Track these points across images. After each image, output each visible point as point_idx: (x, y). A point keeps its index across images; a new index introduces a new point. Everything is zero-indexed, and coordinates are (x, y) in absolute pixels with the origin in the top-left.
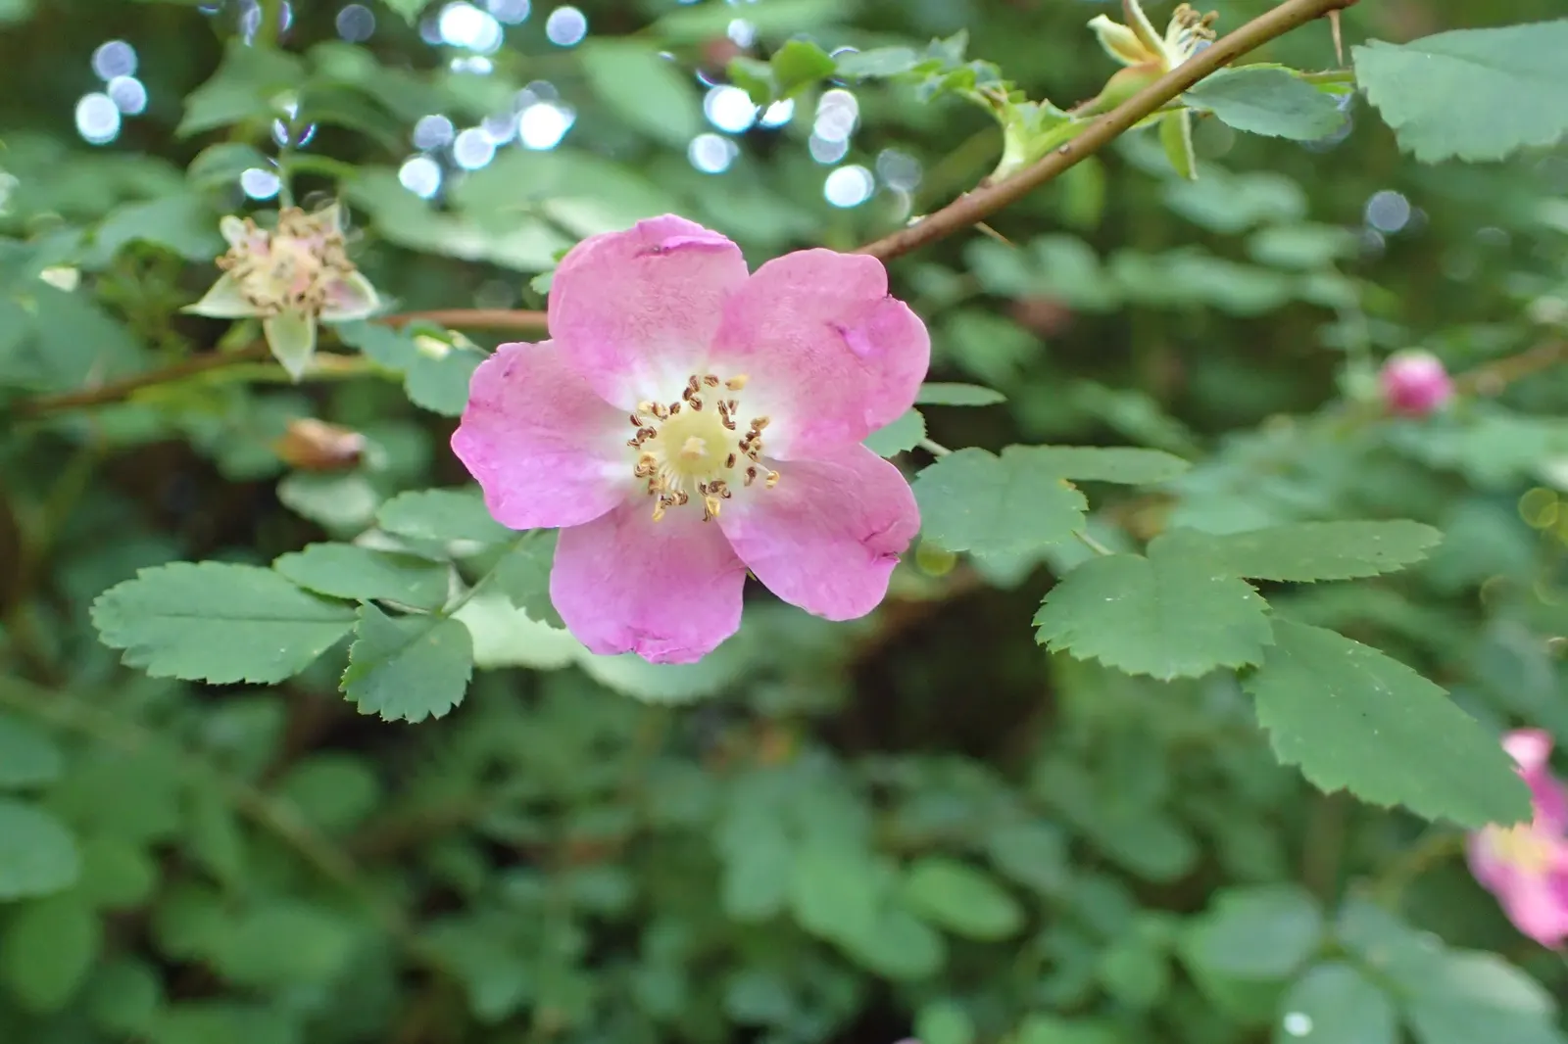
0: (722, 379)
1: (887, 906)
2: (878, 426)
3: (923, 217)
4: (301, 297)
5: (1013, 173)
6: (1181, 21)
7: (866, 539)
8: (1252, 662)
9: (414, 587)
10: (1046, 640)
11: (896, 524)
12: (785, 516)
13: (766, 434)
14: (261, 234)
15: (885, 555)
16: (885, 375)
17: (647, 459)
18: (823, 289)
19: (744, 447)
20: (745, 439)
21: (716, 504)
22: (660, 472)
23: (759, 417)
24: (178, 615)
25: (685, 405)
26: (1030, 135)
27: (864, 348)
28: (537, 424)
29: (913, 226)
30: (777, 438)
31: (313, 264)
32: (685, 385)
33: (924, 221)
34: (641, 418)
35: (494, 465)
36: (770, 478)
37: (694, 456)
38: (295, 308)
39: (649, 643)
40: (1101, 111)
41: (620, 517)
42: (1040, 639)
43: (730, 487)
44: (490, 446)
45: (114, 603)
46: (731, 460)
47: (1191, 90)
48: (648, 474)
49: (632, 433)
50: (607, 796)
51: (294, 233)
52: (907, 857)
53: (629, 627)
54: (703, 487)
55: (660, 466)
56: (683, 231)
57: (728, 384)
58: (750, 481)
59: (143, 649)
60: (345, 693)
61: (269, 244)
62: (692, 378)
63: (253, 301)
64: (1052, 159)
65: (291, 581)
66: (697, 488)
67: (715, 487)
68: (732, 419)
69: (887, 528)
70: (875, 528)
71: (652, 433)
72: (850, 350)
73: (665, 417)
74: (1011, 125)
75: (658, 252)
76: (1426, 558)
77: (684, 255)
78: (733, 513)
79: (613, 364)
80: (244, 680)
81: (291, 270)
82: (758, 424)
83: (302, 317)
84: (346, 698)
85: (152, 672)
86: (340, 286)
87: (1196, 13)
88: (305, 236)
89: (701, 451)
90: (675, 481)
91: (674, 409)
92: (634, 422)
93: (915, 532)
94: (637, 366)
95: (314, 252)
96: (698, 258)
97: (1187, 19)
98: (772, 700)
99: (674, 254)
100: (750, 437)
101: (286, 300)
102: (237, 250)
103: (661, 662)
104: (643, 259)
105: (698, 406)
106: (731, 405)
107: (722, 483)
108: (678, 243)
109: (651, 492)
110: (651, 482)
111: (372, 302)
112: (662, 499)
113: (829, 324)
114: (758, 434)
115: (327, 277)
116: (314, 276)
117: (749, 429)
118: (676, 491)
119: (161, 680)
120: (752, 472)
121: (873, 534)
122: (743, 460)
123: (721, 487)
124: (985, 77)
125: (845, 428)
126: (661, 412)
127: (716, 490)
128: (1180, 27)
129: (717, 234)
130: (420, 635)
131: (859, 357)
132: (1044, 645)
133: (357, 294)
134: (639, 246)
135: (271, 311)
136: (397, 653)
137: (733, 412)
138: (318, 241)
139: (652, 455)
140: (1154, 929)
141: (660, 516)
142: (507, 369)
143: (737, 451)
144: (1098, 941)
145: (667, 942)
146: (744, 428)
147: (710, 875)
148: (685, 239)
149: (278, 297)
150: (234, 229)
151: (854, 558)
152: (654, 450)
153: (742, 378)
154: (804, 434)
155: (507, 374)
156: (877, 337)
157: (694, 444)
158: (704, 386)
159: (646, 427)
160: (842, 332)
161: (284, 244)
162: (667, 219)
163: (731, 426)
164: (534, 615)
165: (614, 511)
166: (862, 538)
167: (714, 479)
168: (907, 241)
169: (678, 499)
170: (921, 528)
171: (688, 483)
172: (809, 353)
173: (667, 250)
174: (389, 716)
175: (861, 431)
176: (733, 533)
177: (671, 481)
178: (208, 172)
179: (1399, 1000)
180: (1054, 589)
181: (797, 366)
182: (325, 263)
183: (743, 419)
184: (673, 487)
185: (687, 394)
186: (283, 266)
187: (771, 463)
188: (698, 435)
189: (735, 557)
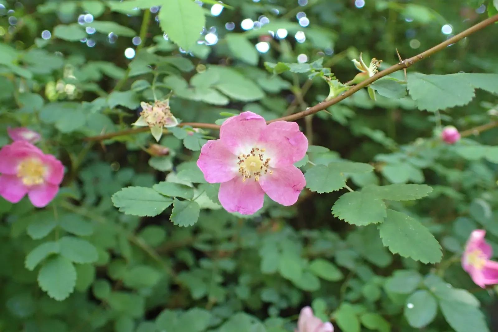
0: (260, 149)
1: (304, 271)
2: (296, 161)
3: (310, 108)
4: (160, 122)
5: (332, 99)
6: (373, 63)
7: (293, 187)
8: (380, 222)
9: (186, 194)
10: (334, 214)
11: (300, 183)
12: (275, 180)
13: (270, 162)
14: (151, 106)
15: (298, 190)
16: (298, 149)
17: (242, 168)
18: (284, 129)
19: (265, 165)
20: (265, 163)
21: (258, 178)
22: (245, 171)
23: (268, 158)
24: (131, 199)
25: (251, 155)
26: (336, 89)
27: (293, 143)
28: (216, 158)
29: (307, 110)
30: (273, 163)
31: (163, 114)
32: (251, 150)
33: (310, 109)
34: (241, 158)
35: (206, 168)
36: (270, 172)
37: (253, 167)
38: (158, 125)
39: (241, 209)
40: (353, 85)
41: (235, 180)
42: (333, 213)
43: (261, 174)
44: (205, 163)
45: (116, 196)
46: (261, 168)
47: (372, 83)
48: (242, 171)
49: (238, 161)
50: (230, 239)
51: (158, 106)
52: (311, 259)
53: (237, 206)
54: (255, 174)
55: (245, 168)
56: (252, 115)
57: (261, 151)
58: (266, 173)
59: (123, 208)
60: (171, 220)
61: (152, 109)
62: (253, 149)
63: (148, 123)
64: (340, 97)
65: (157, 191)
66: (253, 174)
67: (258, 173)
68: (262, 159)
69: (298, 184)
70: (295, 184)
71: (243, 161)
72: (290, 143)
73: (246, 158)
74: (331, 86)
75: (246, 120)
76: (428, 195)
77: (252, 120)
78: (262, 180)
79: (234, 144)
80: (147, 216)
81: (157, 115)
82: (268, 160)
83: (160, 127)
84: (171, 221)
85: (126, 213)
86: (169, 119)
87: (376, 60)
88: (161, 107)
89: (254, 165)
90: (248, 172)
91: (248, 156)
92: (239, 158)
93: (305, 186)
94: (240, 145)
95: (163, 111)
96: (254, 121)
97: (375, 62)
98: (275, 214)
99: (249, 120)
100: (266, 163)
101: (156, 123)
102: (144, 110)
103: (244, 214)
104: (242, 121)
105: (254, 155)
106: (262, 155)
107: (259, 173)
108: (250, 118)
109: (243, 175)
110: (243, 172)
111: (176, 122)
112: (245, 176)
113: (285, 137)
114: (268, 162)
115: (166, 117)
116: (163, 118)
117: (266, 161)
118: (248, 175)
119: (128, 215)
120: (266, 171)
121: (295, 186)
122: (264, 168)
123: (259, 174)
124: (326, 72)
125: (288, 161)
126: (245, 157)
127: (258, 174)
128: (373, 64)
129: (259, 116)
130: (187, 206)
131: (292, 145)
132: (333, 215)
133: (173, 121)
134: (241, 119)
135: (152, 126)
136: (182, 210)
137: (262, 157)
138: (164, 108)
139: (243, 167)
140: (377, 280)
141: (244, 181)
142: (210, 146)
143: (263, 166)
144: (363, 283)
145: (244, 279)
146: (264, 160)
147: (258, 262)
148: (252, 117)
149: (154, 123)
150: (144, 105)
151: (291, 190)
152: (243, 165)
153: (264, 149)
154: (279, 162)
155: (210, 147)
156: (296, 140)
157: (253, 164)
158: (255, 150)
159: (242, 160)
160: (288, 139)
161: (156, 109)
162: (248, 113)
163: (262, 160)
164: (214, 202)
165: (234, 179)
166: (292, 186)
167: (258, 172)
168: (306, 113)
169: (249, 177)
170: (306, 185)
171: (251, 173)
172: (281, 143)
173: (247, 120)
174: (180, 225)
175: (292, 162)
176: (262, 184)
177: (247, 172)
178: (136, 87)
179: (438, 301)
180: (338, 200)
181: (278, 146)
182: (165, 114)
183: (264, 159)
184: (248, 174)
185: (251, 152)
186: (155, 114)
187: (271, 168)
188: (254, 161)
189: (262, 189)
